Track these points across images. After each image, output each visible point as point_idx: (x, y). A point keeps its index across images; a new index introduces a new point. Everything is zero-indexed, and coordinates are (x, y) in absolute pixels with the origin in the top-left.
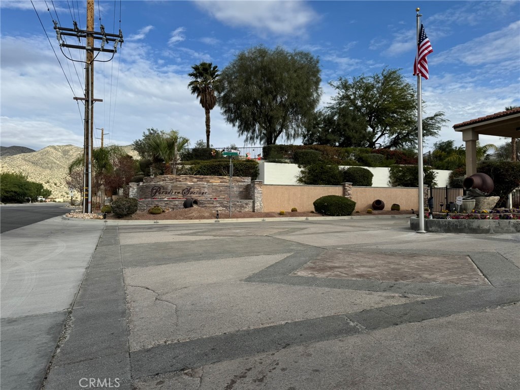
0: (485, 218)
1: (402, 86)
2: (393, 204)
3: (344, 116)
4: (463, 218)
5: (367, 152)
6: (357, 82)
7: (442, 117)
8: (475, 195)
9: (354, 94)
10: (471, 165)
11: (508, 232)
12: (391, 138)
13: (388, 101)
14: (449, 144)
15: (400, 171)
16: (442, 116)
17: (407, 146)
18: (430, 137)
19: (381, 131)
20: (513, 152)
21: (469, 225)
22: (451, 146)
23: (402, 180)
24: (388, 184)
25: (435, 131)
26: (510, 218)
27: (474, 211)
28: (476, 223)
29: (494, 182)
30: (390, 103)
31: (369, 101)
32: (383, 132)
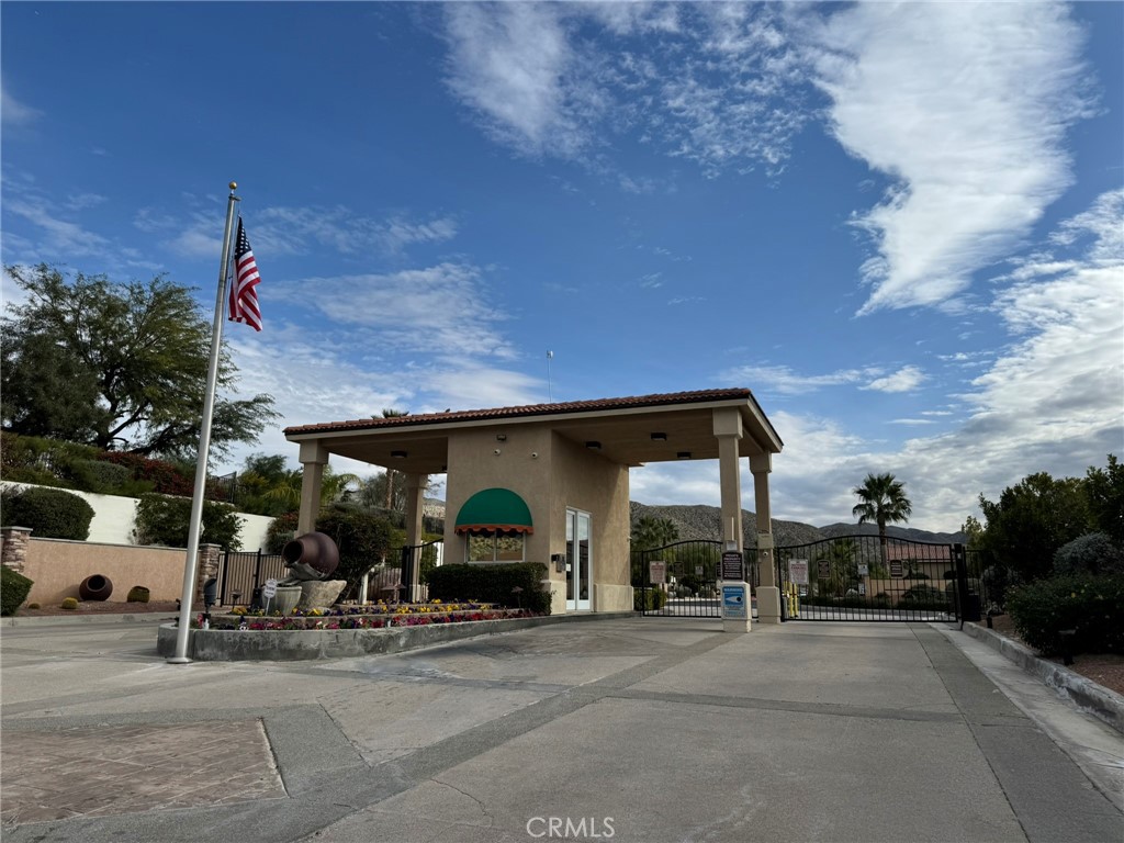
0: (313, 627)
1: (193, 324)
2: (133, 586)
3: (37, 357)
4: (272, 627)
5: (87, 455)
6: (88, 288)
7: (270, 406)
8: (302, 577)
9: (76, 312)
10: (309, 512)
11: (351, 654)
12: (154, 430)
13: (158, 348)
14: (277, 462)
15: (163, 510)
16: (269, 404)
17: (188, 454)
18: (239, 443)
19: (130, 411)
20: (386, 493)
21: (282, 641)
22: (279, 468)
23: (165, 530)
24: (129, 538)
25: (252, 431)
26: (358, 626)
27: (295, 610)
28: (295, 638)
29: (341, 552)
30: (161, 353)
31: (111, 338)
32: (137, 414)
